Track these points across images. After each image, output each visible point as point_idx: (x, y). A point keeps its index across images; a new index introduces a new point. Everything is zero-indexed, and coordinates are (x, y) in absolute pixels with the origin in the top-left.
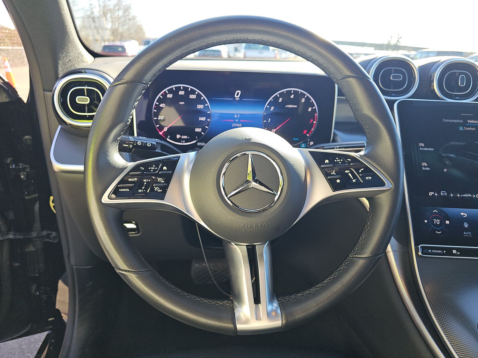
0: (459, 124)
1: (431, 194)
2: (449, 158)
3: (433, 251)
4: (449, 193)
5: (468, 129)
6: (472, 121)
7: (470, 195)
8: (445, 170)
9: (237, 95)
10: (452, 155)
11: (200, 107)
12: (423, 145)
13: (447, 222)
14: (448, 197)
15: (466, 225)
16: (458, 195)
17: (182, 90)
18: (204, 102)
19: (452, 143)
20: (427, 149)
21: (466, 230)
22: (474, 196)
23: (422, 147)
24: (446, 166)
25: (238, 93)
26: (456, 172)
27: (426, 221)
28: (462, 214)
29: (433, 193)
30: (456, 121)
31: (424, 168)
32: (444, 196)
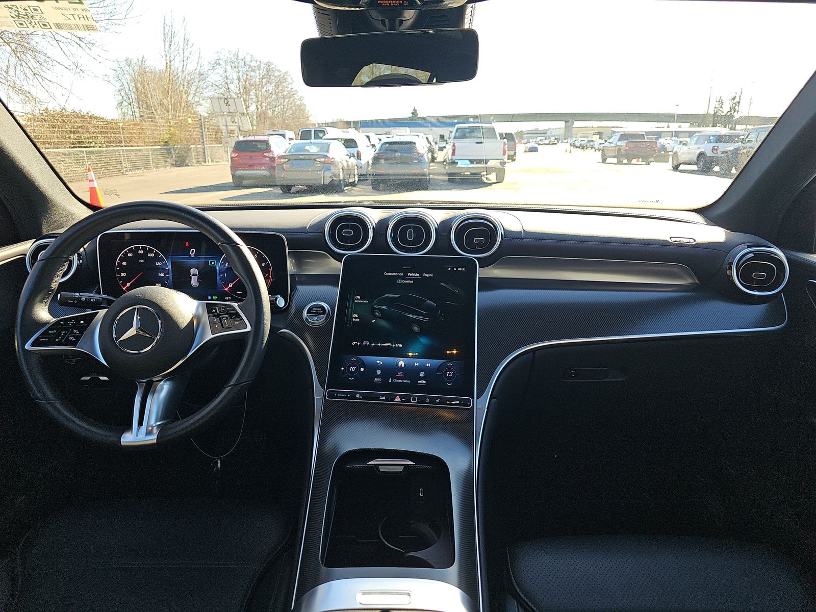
0: (399, 277)
1: (354, 343)
2: (381, 310)
3: (339, 395)
4: (371, 343)
5: (407, 281)
6: (412, 274)
7: (390, 345)
8: (373, 321)
9: (192, 253)
10: (384, 307)
11: (159, 264)
12: (359, 298)
13: (362, 369)
14: (370, 345)
15: (379, 372)
16: (379, 345)
17: (141, 250)
18: (161, 260)
19: (387, 295)
20: (362, 301)
21: (378, 376)
22: (394, 345)
23: (358, 299)
24: (375, 317)
25: (193, 251)
26: (383, 323)
27: (342, 369)
28: (378, 362)
29: (356, 342)
30: (396, 274)
31: (354, 320)
32: (366, 345)
